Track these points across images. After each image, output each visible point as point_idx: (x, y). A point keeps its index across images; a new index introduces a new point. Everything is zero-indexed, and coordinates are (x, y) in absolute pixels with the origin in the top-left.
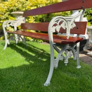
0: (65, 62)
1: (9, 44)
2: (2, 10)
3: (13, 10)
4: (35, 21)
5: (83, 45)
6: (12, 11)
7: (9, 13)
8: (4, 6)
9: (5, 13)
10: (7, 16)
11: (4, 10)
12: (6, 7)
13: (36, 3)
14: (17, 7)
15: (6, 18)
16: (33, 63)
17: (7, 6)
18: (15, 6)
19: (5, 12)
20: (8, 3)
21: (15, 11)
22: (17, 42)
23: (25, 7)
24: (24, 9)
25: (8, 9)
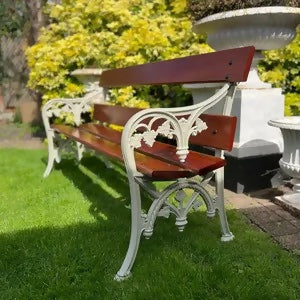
0: (177, 223)
1: (58, 161)
2: (50, 64)
3: (79, 64)
4: (135, 95)
5: (268, 172)
6: (74, 66)
7: (67, 72)
8: (55, 55)
9: (56, 74)
10: (62, 81)
11: (55, 64)
12: (60, 57)
13: (140, 45)
14: (88, 57)
15: (58, 85)
16: (105, 218)
17: (61, 53)
18: (83, 53)
19: (56, 70)
20: (64, 47)
21: (82, 67)
22: (80, 157)
23: (112, 54)
24: (108, 62)
25: (65, 61)
